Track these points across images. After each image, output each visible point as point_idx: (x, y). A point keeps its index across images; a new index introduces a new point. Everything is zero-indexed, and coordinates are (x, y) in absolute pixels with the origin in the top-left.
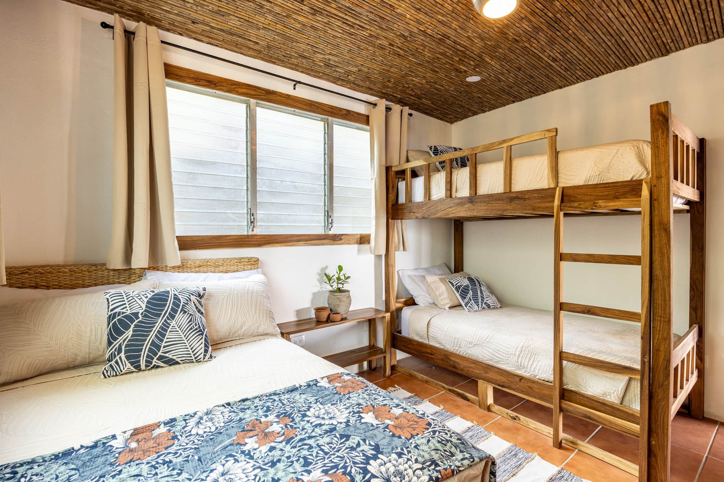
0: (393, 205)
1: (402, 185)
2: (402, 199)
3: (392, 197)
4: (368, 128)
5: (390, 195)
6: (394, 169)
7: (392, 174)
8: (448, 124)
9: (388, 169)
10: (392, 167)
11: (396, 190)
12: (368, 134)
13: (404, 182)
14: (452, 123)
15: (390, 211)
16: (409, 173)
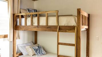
0: (15, 26)
1: (18, 20)
2: (18, 24)
3: (15, 23)
4: (7, 1)
5: (14, 23)
6: (16, 15)
7: (15, 16)
8: (33, 1)
9: (14, 15)
10: (15, 14)
11: (16, 21)
12: (7, 3)
13: (19, 19)
14: (34, 1)
15: (14, 27)
16: (20, 17)
